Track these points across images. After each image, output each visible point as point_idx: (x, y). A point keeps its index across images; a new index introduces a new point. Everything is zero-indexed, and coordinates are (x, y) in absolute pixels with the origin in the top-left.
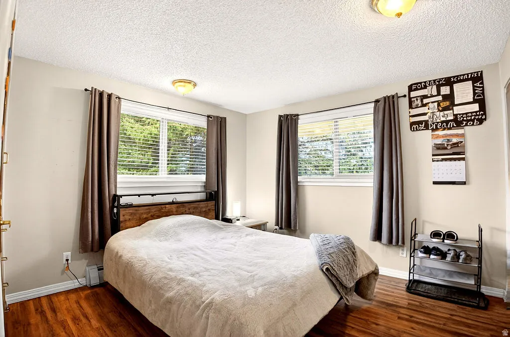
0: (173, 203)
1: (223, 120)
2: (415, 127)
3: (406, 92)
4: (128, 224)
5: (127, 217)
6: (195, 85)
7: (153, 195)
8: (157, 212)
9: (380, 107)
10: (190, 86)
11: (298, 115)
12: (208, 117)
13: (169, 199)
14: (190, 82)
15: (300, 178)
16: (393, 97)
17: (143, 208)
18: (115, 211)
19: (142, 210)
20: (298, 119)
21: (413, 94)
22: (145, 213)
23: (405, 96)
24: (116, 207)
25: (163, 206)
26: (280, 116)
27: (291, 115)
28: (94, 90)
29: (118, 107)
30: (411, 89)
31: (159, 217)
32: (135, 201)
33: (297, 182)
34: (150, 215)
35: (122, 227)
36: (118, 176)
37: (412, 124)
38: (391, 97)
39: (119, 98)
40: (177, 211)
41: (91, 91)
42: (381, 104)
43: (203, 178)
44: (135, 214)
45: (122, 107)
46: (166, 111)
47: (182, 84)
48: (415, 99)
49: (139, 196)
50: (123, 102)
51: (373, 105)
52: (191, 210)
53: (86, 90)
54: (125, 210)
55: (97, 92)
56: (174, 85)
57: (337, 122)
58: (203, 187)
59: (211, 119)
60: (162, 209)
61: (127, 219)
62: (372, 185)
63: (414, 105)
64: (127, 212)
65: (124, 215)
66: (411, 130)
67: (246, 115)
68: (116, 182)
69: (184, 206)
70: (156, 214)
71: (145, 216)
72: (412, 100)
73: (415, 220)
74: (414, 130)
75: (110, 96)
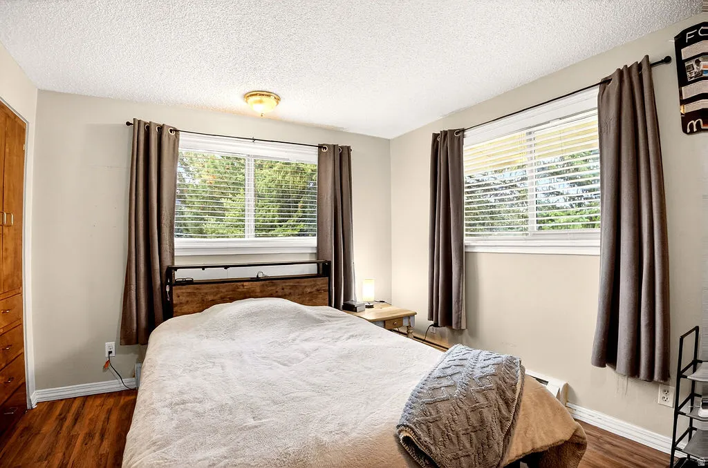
0: (257, 279)
1: (346, 152)
2: (695, 123)
3: (670, 50)
4: (185, 308)
5: (183, 299)
6: (278, 99)
7: (226, 267)
8: (231, 293)
9: (611, 92)
10: (272, 100)
11: (463, 130)
12: (320, 147)
13: (252, 273)
14: (268, 94)
15: (467, 240)
16: (639, 66)
17: (208, 285)
18: (168, 290)
19: (205, 289)
20: (463, 136)
21: (686, 52)
22: (211, 294)
23: (667, 60)
24: (169, 284)
25: (239, 284)
26: (435, 136)
27: (452, 131)
28: (137, 123)
29: (174, 144)
30: (681, 41)
31: (232, 300)
32: (197, 275)
33: (461, 246)
34: (219, 296)
35: (176, 312)
36: (176, 240)
37: (686, 118)
38: (635, 67)
39: (176, 131)
40: (261, 292)
41: (134, 124)
42: (613, 87)
43: (312, 241)
44: (194, 294)
45: (181, 142)
46: (250, 144)
47: (258, 98)
48: (693, 62)
49: (203, 269)
50: (182, 136)
51: (596, 91)
52: (287, 291)
53: (128, 124)
54: (180, 289)
55: (142, 125)
56: (247, 102)
57: (530, 133)
58: (314, 255)
59: (325, 151)
60: (238, 288)
61: (183, 301)
62: (597, 252)
63: (690, 75)
64: (184, 291)
65: (179, 295)
66: (685, 130)
67: (389, 140)
68: (173, 249)
69: (274, 285)
70: (228, 295)
71: (210, 298)
72: (686, 64)
73: (697, 329)
74: (692, 132)
75: (161, 128)
